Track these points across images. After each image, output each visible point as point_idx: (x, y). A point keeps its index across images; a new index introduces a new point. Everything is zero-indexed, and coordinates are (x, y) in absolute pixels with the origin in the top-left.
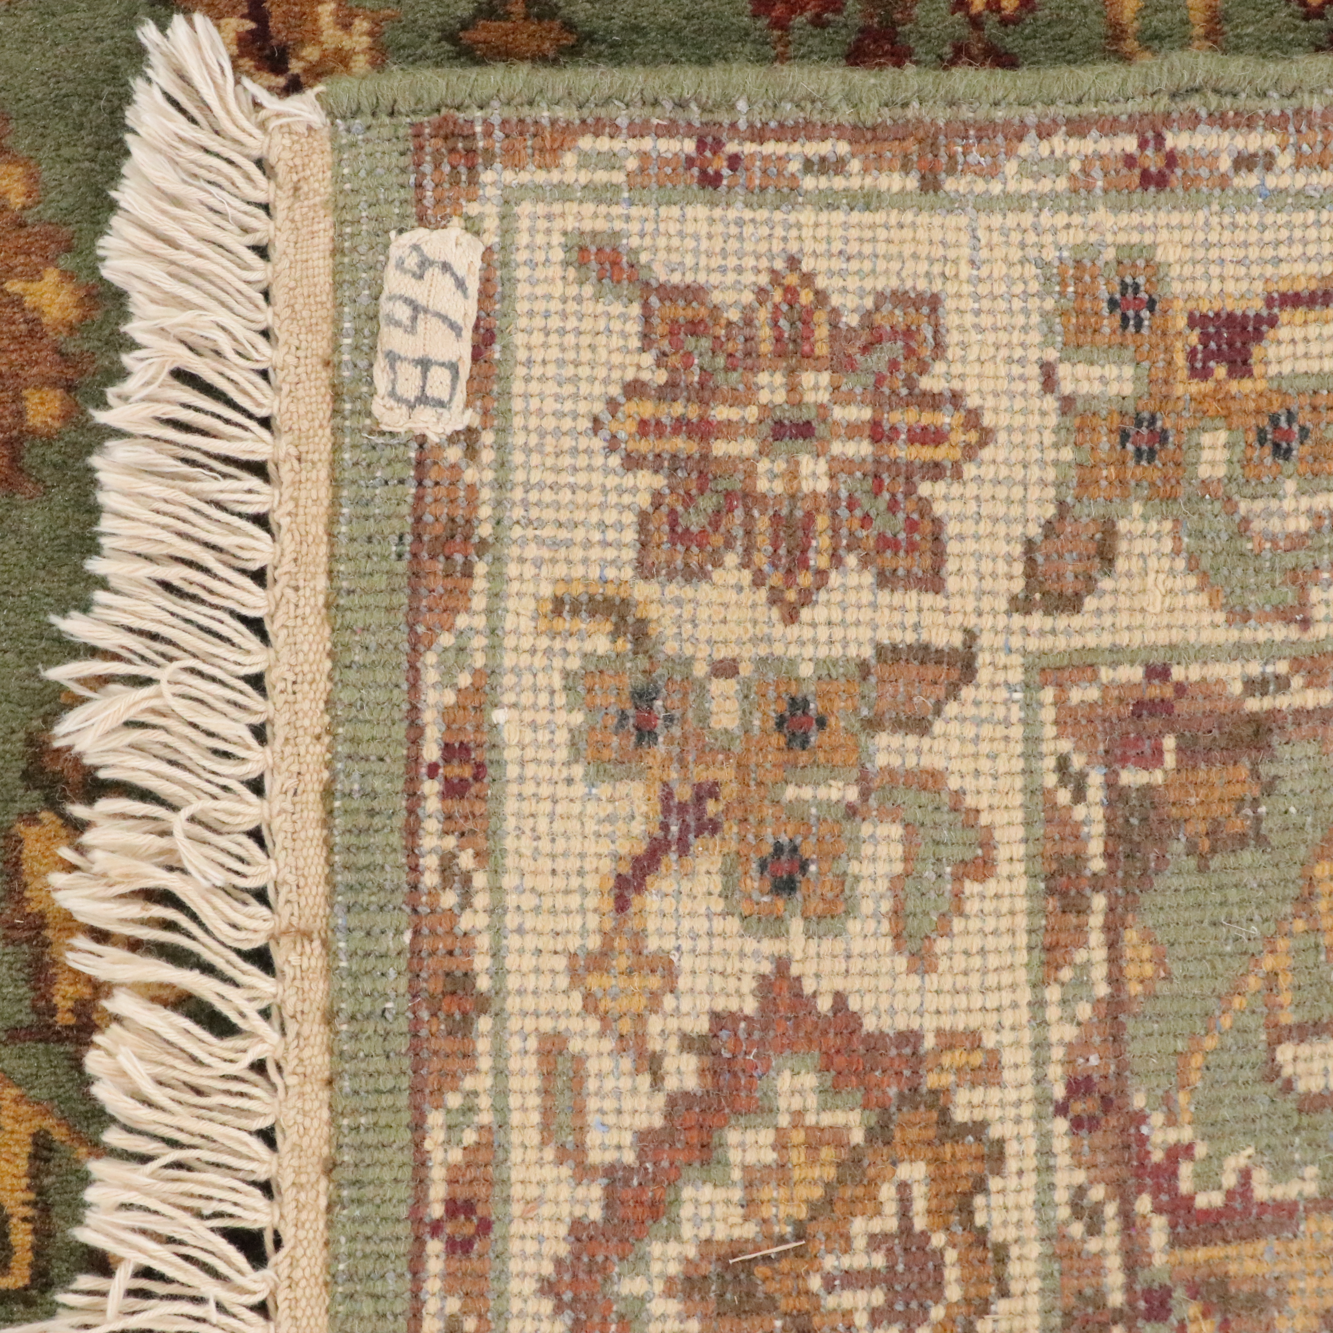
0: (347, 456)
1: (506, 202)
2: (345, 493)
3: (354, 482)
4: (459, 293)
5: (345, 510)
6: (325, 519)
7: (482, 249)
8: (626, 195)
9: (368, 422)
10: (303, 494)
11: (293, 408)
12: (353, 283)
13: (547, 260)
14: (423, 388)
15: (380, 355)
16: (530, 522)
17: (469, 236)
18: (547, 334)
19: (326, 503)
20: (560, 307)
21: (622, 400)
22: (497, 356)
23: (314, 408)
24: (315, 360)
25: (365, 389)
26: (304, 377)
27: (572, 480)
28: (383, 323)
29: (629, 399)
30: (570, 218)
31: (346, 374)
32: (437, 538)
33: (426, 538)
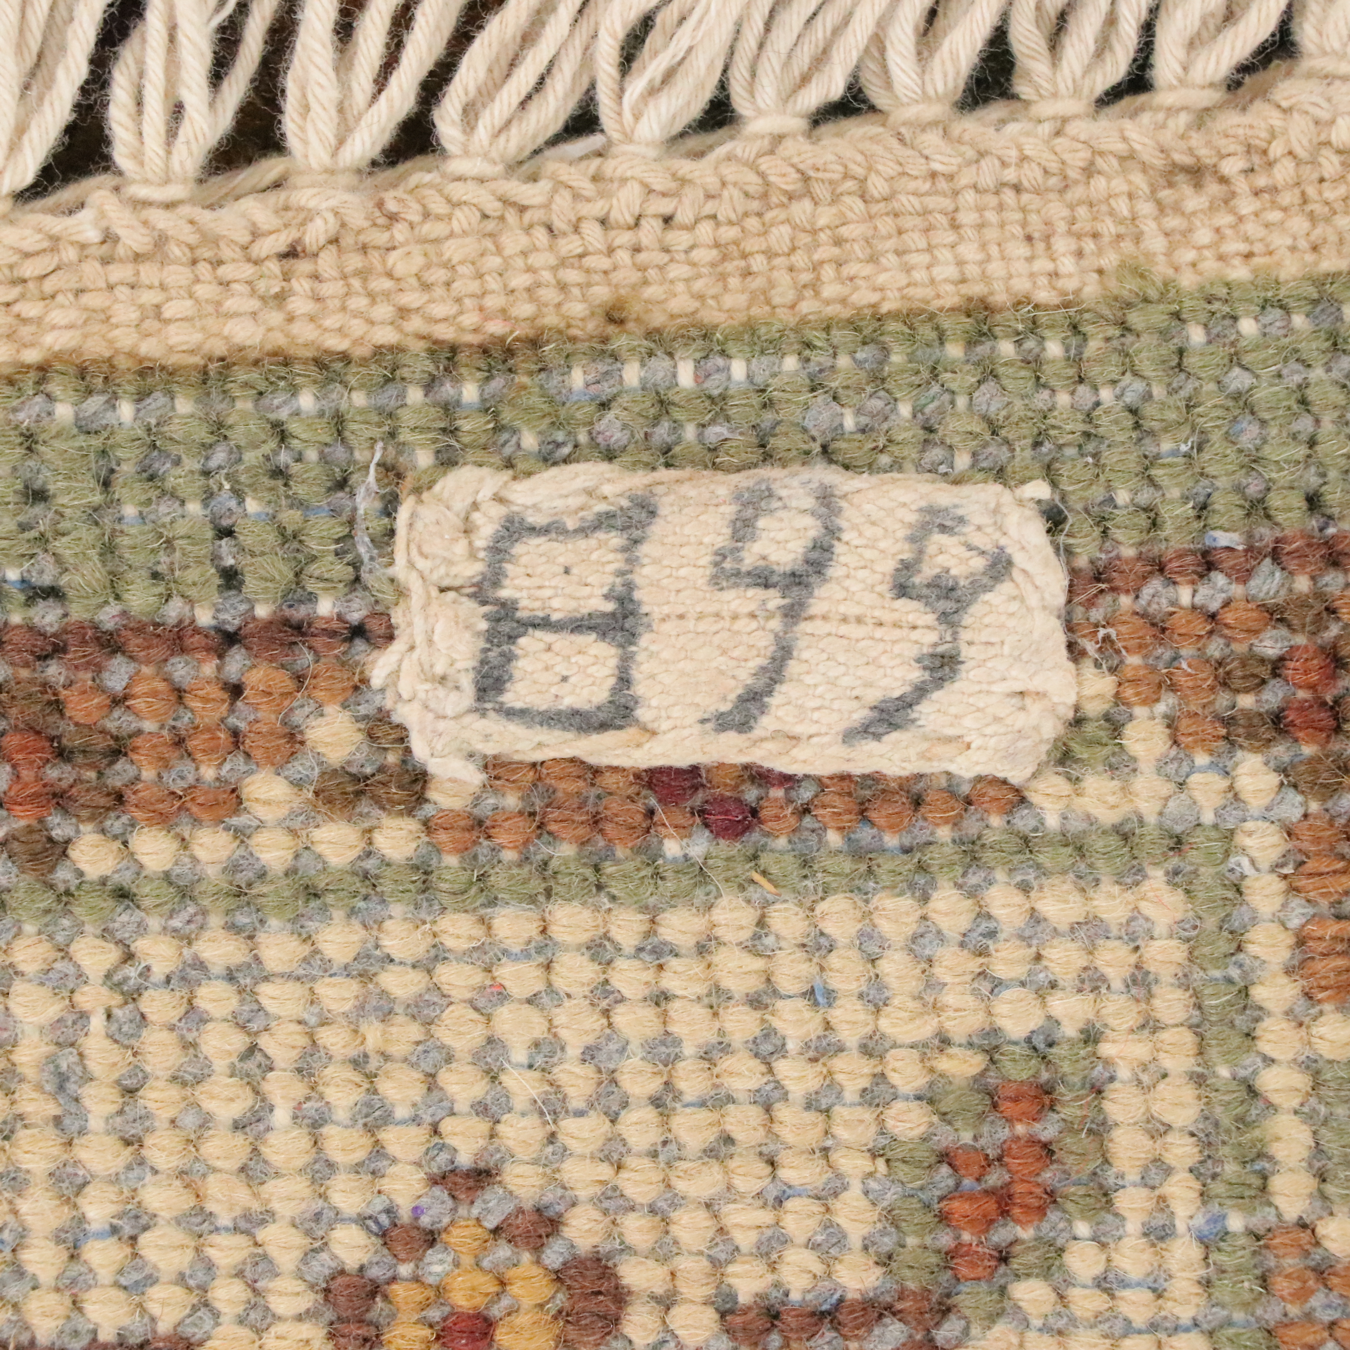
0: (307, 401)
1: (1178, 843)
2: (184, 405)
3: (219, 429)
4: (861, 715)
5: (126, 410)
6: (95, 348)
7: (1016, 777)
8: (1236, 1223)
9: (424, 458)
10: (177, 275)
11: (463, 219)
12: (878, 379)
13: (997, 985)
14: (545, 624)
15: (639, 480)
16: (132, 996)
17: (1051, 729)
18: (755, 1002)
19: (149, 348)
20: (850, 1036)
21: (554, 1256)
22: (672, 848)
23: (465, 285)
24: (626, 276)
25: (530, 441)
26: (570, 245)
27: (281, 1116)
28: (743, 480)
29: (558, 1277)
30: (1140, 1050)
31: (578, 378)
32: (57, 706)
33: (54, 671)
